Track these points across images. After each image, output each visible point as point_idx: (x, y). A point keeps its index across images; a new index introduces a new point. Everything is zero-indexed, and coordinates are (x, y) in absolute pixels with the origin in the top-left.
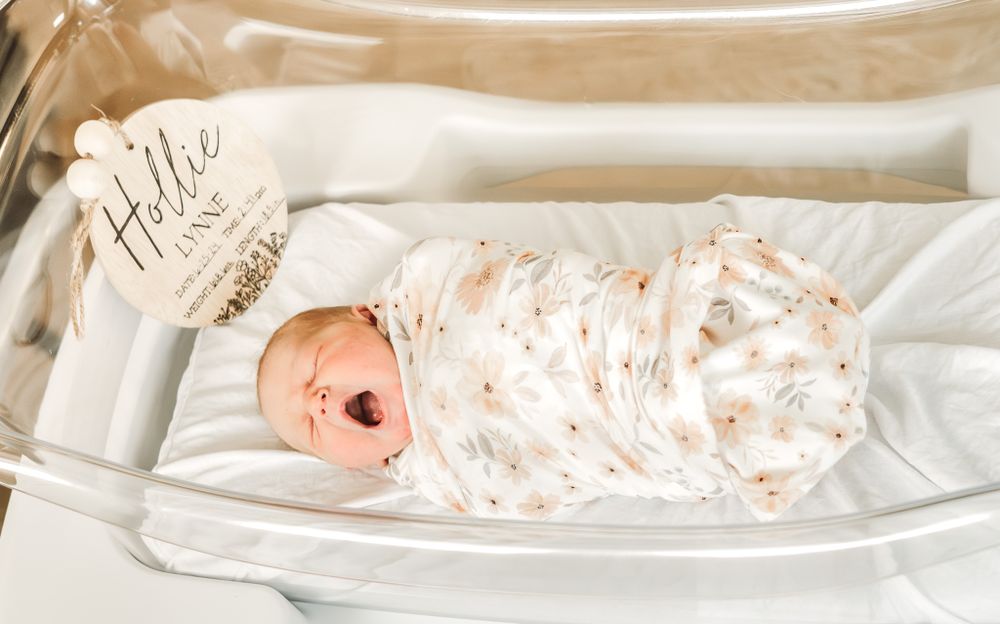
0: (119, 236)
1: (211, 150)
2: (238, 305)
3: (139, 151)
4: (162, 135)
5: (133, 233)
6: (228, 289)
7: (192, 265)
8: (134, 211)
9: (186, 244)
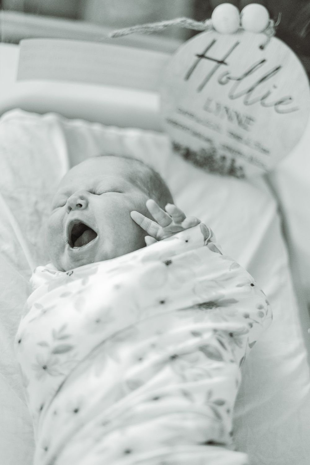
0: (202, 56)
1: (281, 107)
2: (188, 155)
3: (260, 55)
4: (278, 69)
5: (206, 66)
6: (196, 145)
7: (201, 113)
8: (222, 62)
9: (213, 106)
